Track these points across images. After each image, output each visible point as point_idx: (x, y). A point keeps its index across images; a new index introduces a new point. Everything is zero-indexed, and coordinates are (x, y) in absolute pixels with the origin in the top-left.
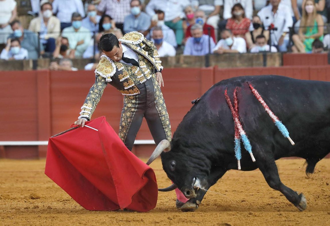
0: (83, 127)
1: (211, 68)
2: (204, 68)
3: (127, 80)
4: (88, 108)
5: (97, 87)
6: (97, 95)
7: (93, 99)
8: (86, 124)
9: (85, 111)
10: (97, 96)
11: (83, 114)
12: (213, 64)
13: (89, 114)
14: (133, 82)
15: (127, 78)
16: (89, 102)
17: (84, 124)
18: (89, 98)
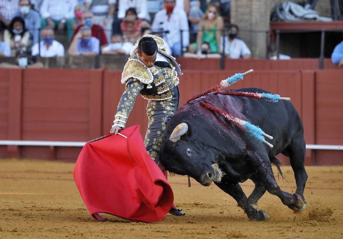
0: (115, 134)
1: (100, 70)
2: (93, 69)
3: (162, 85)
4: (123, 117)
5: (132, 94)
6: (131, 102)
7: (127, 107)
8: (119, 131)
9: (120, 120)
10: (131, 104)
11: (118, 123)
12: (103, 65)
13: (124, 124)
14: (168, 86)
15: (163, 82)
16: (124, 110)
17: (117, 131)
18: (124, 106)
